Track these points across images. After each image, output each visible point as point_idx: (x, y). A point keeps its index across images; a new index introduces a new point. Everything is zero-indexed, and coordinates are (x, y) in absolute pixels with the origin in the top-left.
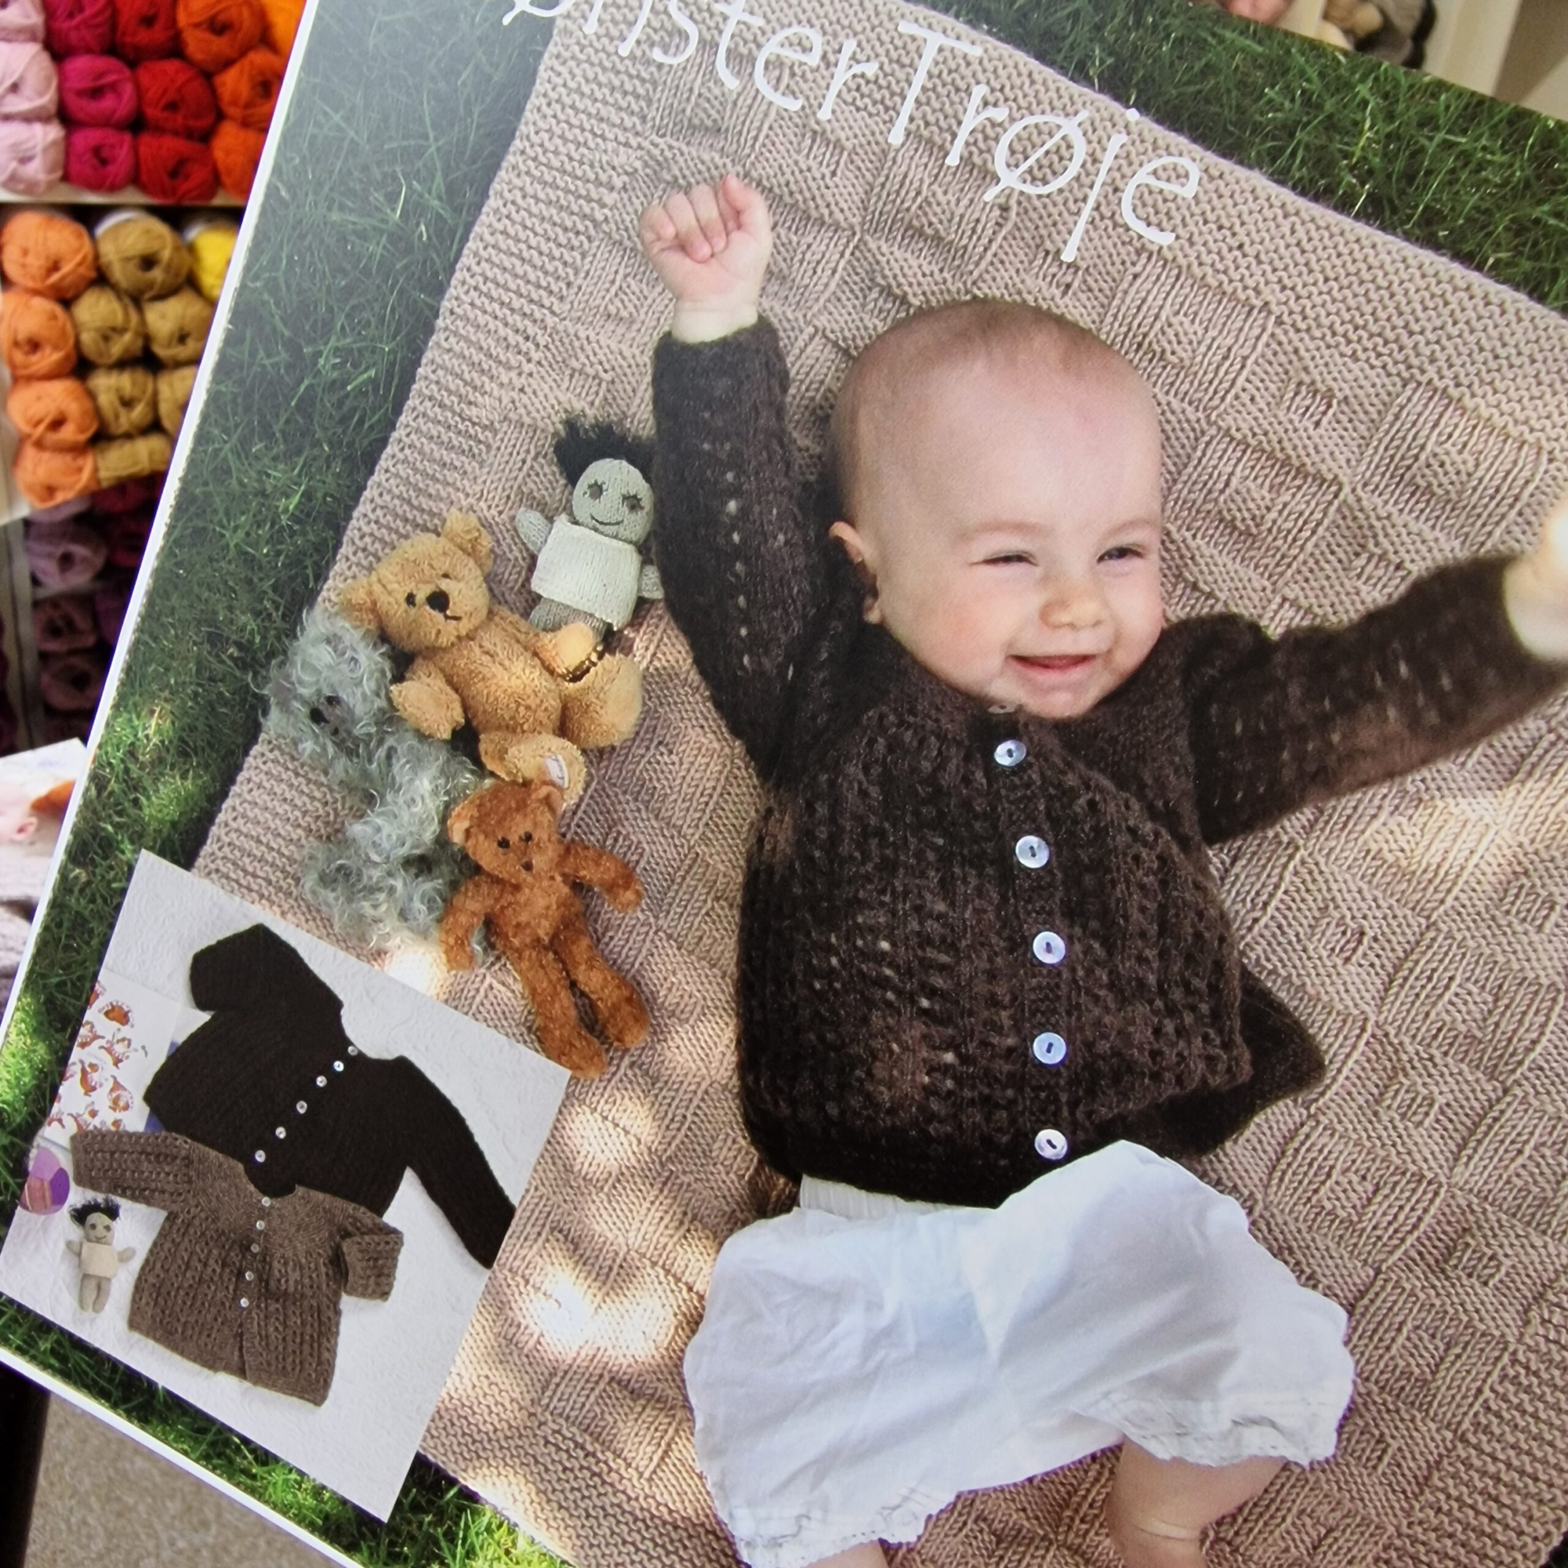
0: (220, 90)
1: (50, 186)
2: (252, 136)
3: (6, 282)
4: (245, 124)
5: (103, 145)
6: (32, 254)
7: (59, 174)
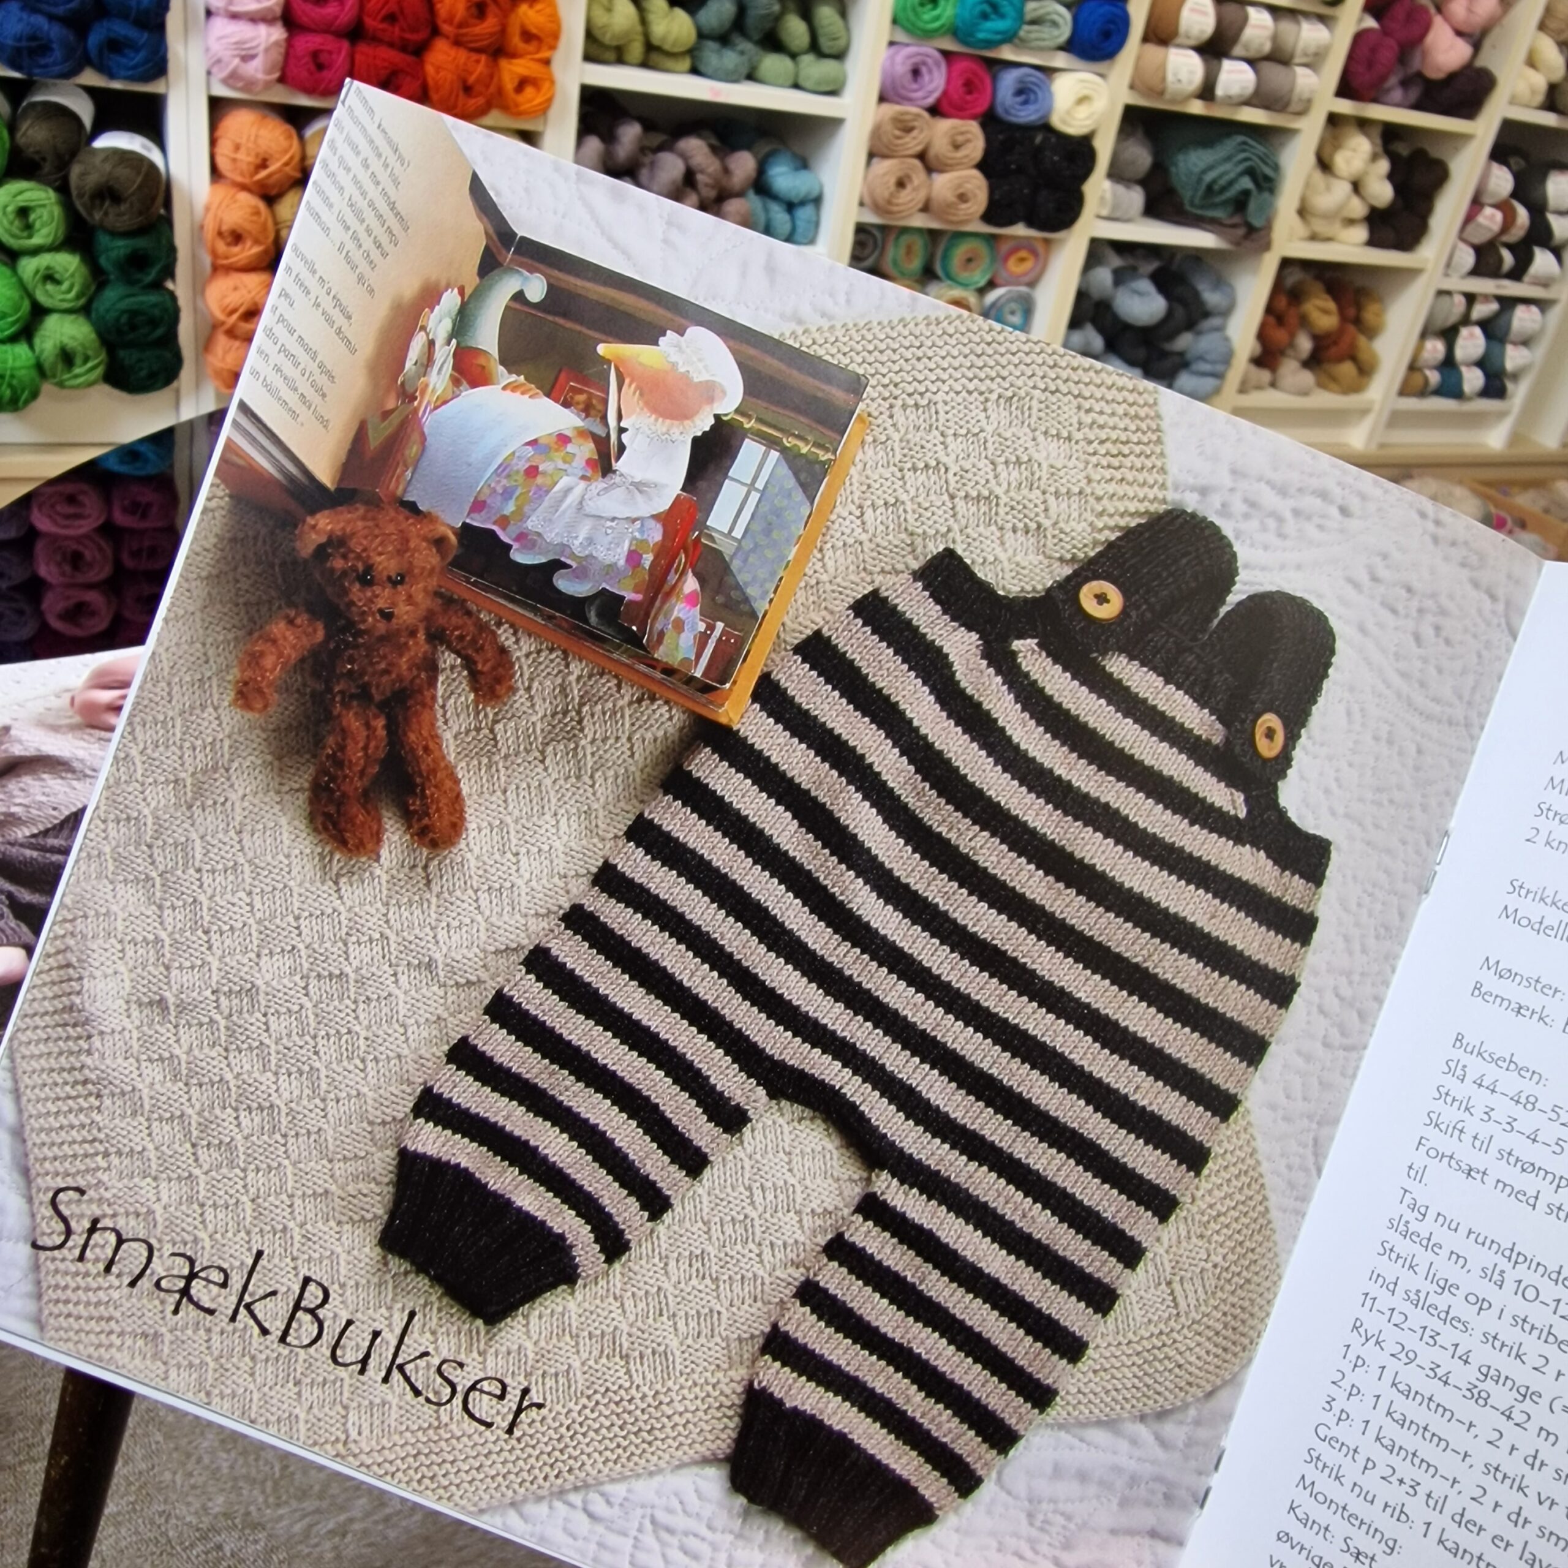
0: (439, 6)
1: (267, 85)
2: (462, 55)
3: (215, 172)
4: (457, 43)
5: (321, 51)
6: (243, 150)
7: (277, 75)
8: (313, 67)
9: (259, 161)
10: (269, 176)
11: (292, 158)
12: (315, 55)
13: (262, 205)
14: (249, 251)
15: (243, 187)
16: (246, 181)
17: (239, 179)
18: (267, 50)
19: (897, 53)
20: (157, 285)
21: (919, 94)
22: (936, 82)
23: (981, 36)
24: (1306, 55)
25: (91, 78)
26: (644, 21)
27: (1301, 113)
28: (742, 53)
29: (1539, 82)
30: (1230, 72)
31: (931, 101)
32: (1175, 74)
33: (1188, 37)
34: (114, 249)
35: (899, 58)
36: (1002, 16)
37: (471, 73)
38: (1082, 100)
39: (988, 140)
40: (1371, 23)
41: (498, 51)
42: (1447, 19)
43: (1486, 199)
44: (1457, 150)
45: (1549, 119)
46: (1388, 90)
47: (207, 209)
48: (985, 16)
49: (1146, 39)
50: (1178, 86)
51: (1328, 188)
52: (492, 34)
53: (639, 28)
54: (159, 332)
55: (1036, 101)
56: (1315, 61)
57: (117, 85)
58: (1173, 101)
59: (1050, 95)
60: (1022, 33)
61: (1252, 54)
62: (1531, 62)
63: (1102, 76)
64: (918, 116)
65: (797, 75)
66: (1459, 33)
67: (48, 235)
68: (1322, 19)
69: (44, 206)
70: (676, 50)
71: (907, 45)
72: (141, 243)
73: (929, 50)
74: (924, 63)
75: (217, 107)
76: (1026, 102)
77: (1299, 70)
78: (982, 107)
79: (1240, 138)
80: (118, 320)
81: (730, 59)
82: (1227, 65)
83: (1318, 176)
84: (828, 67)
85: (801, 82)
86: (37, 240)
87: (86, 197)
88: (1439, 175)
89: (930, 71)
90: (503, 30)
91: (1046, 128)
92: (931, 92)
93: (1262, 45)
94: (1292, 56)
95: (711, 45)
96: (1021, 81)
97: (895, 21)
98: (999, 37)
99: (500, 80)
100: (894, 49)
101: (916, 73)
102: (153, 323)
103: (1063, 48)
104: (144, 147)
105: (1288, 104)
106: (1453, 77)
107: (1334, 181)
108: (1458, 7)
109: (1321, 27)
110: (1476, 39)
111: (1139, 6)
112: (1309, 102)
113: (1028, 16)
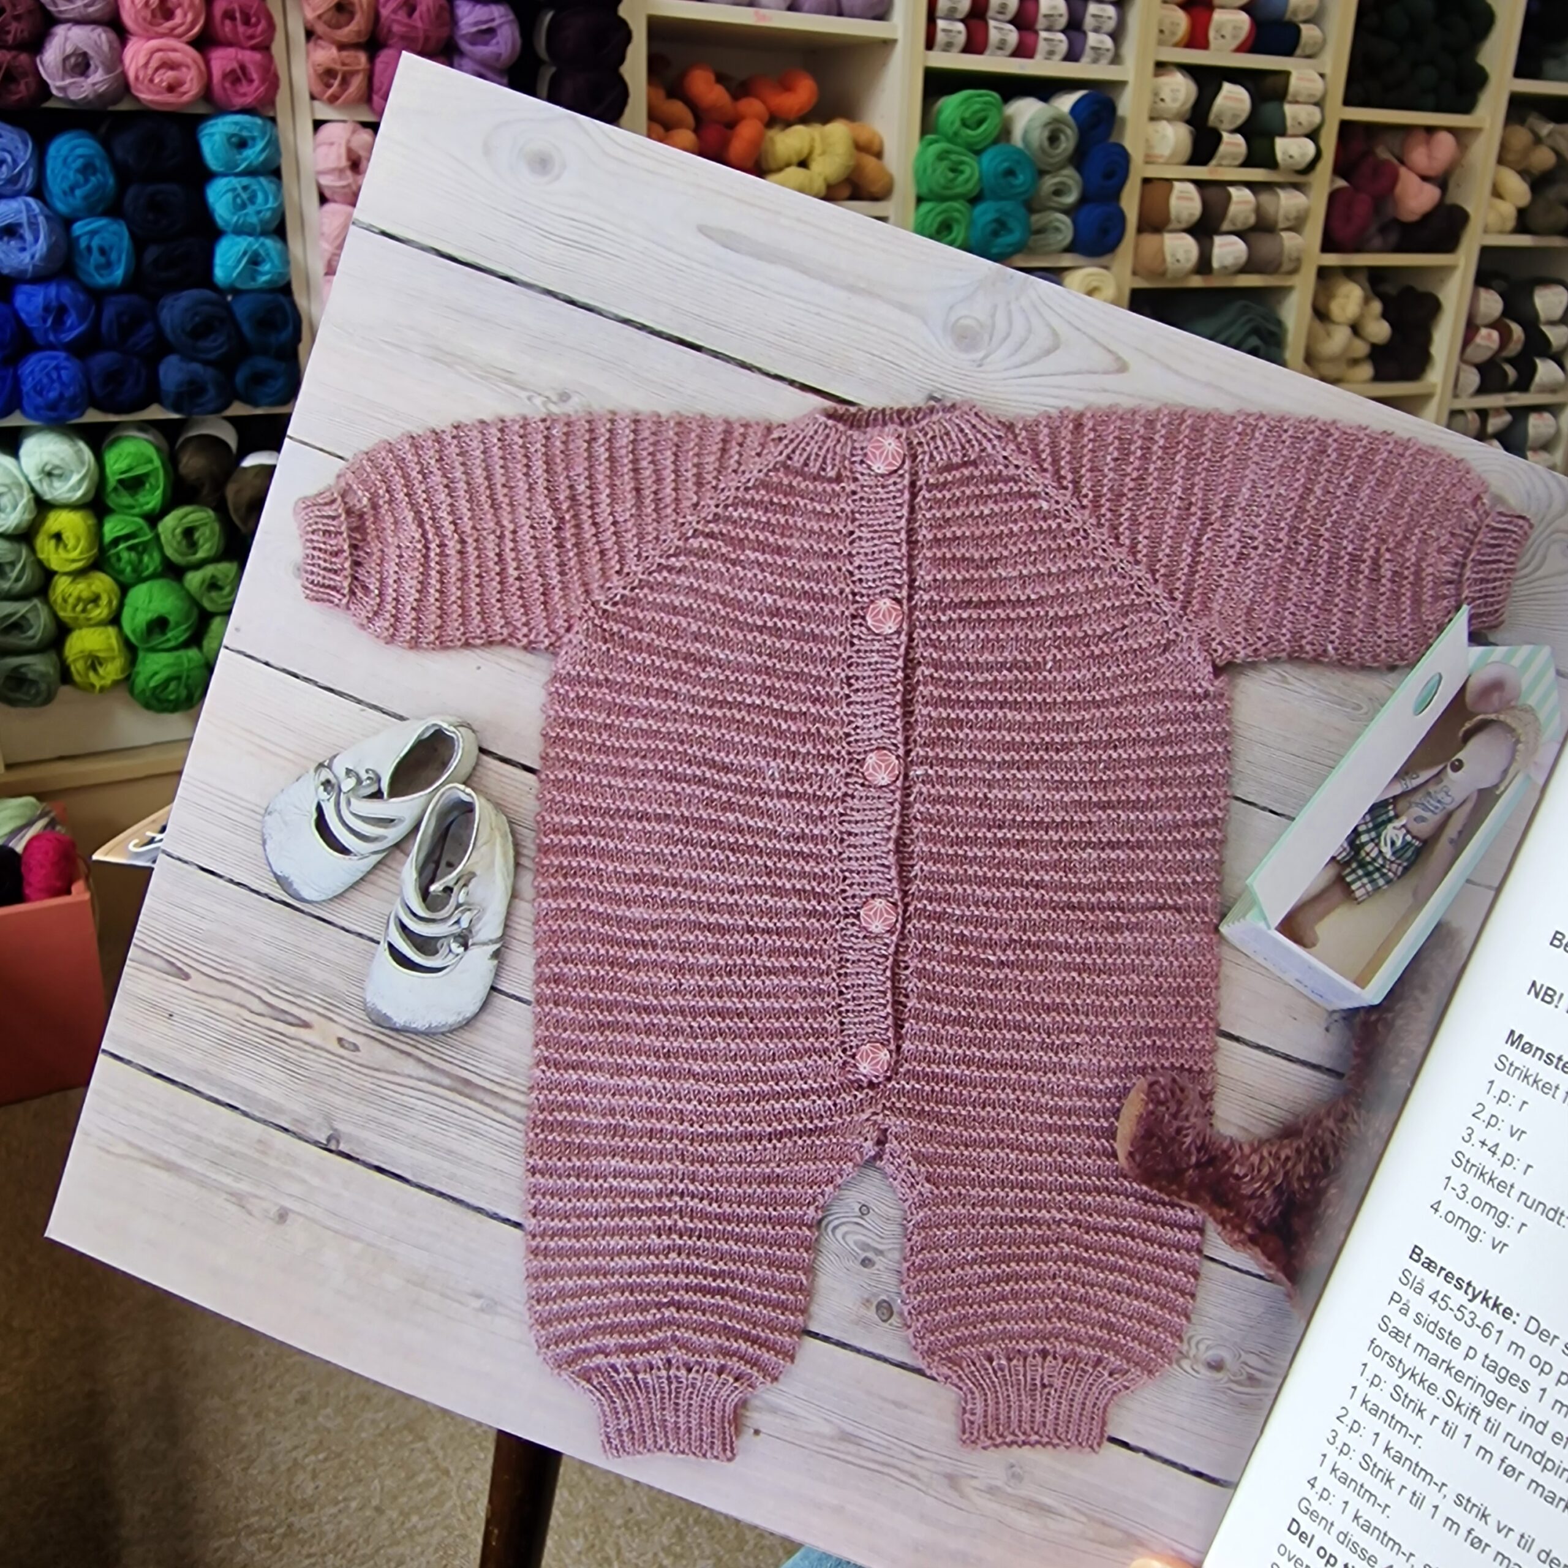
23: (995, 250)
24: (1288, 219)
25: (238, 409)
27: (1294, 271)
29: (1507, 210)
30: (1221, 246)
32: (1173, 255)
33: (1179, 222)
36: (1010, 231)
38: (1091, 291)
40: (1341, 183)
42: (1410, 169)
43: (1479, 321)
44: (1442, 281)
45: (1524, 240)
46: (1370, 239)
48: (995, 234)
49: (1140, 230)
50: (1178, 265)
51: (1329, 334)
56: (1297, 226)
57: (259, 411)
58: (1175, 279)
60: (1030, 243)
61: (1239, 226)
62: (1496, 193)
63: (1106, 268)
66: (1425, 178)
67: (211, 549)
68: (1296, 186)
69: (205, 524)
77: (1284, 234)
79: (1239, 304)
82: (1218, 240)
83: (1317, 324)
86: (201, 555)
87: (241, 511)
88: (1428, 307)
93: (1247, 218)
94: (1276, 223)
98: (1010, 249)
103: (1068, 250)
105: (1280, 265)
106: (1427, 217)
107: (1332, 327)
108: (1419, 156)
109: (1297, 193)
110: (1442, 182)
111: (1130, 202)
112: (1299, 260)
113: (1035, 227)
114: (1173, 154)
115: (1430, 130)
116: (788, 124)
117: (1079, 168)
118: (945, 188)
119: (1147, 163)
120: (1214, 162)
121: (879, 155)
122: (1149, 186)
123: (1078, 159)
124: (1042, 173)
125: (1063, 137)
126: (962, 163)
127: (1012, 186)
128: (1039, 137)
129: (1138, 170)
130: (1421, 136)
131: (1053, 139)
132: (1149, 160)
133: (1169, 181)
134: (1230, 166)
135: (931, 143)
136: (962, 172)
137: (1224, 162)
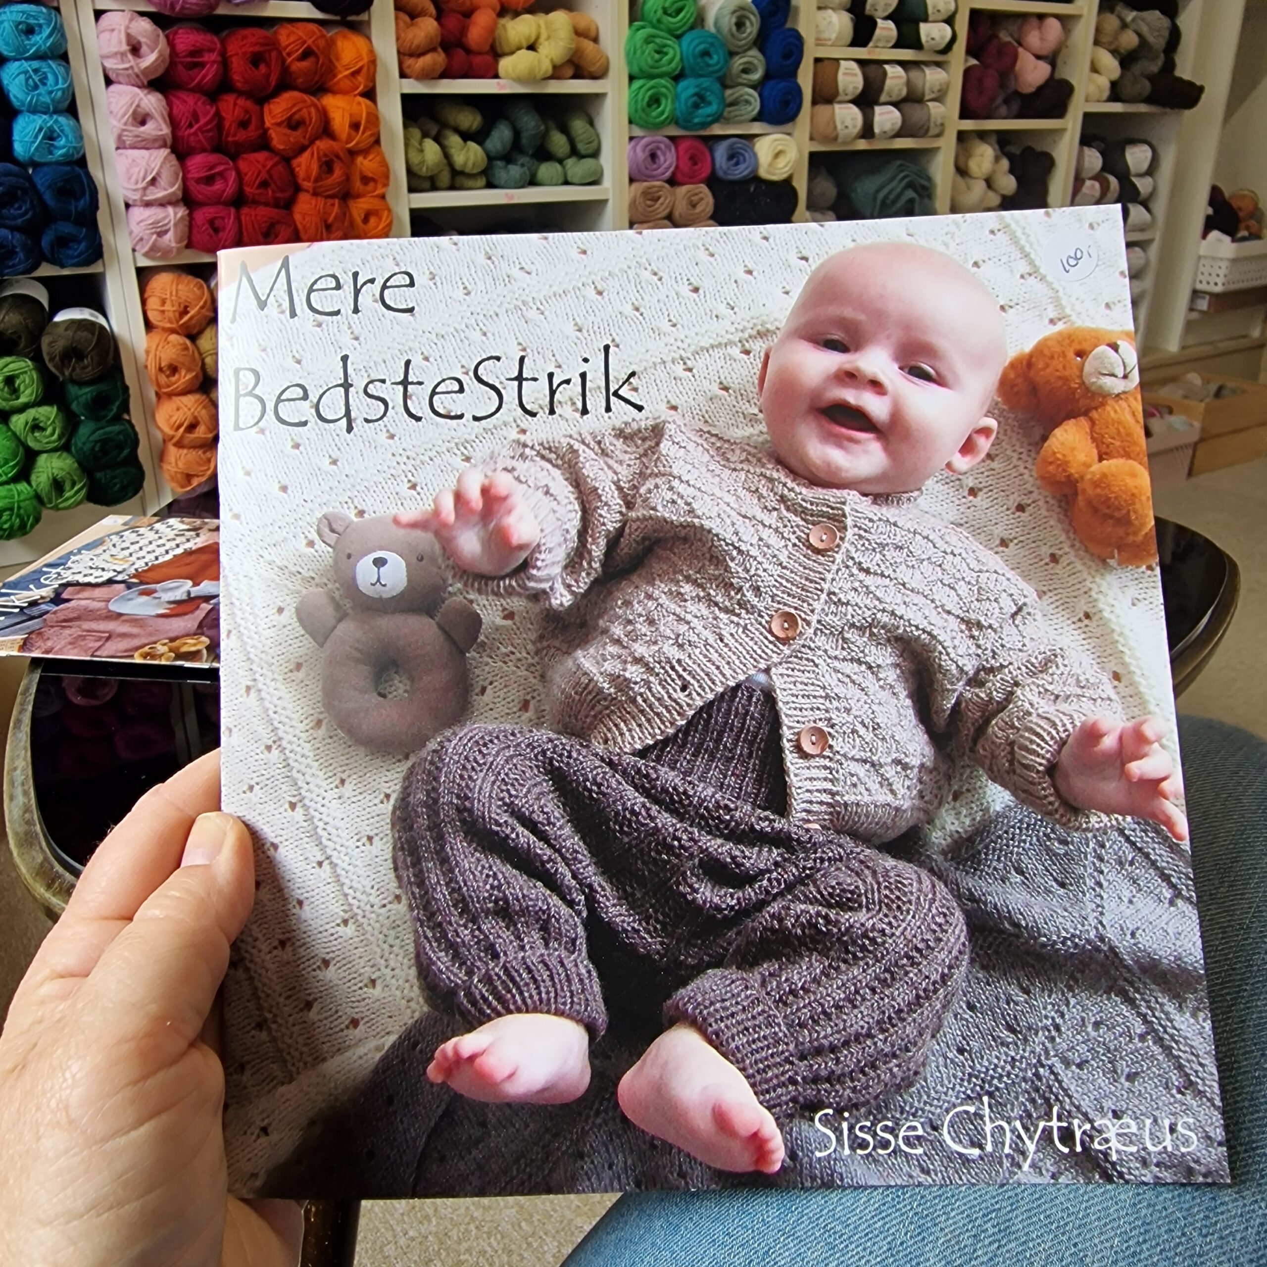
0: (297, 169)
1: (179, 252)
2: (321, 202)
3: (149, 326)
4: (315, 194)
5: (216, 218)
6: (168, 302)
7: (185, 243)
8: (211, 231)
9: (182, 309)
10: (191, 318)
11: (205, 303)
12: (211, 222)
13: (188, 342)
14: (184, 378)
15: (172, 331)
16: (174, 326)
17: (168, 325)
18: (175, 225)
19: (637, 144)
20: (118, 419)
21: (660, 171)
22: (668, 160)
23: (696, 120)
24: (933, 92)
25: (46, 270)
26: (447, 156)
27: (939, 135)
28: (523, 165)
29: (1103, 82)
30: (880, 114)
31: (668, 174)
32: (843, 123)
33: (846, 94)
34: (80, 395)
35: (639, 149)
36: (709, 104)
37: (330, 215)
38: (777, 155)
39: (715, 196)
40: (973, 62)
41: (346, 195)
42: (1026, 49)
43: (1084, 175)
44: (1055, 142)
45: (1117, 107)
46: (998, 107)
47: (148, 352)
48: (696, 106)
49: (814, 103)
50: (846, 131)
51: (969, 188)
52: (339, 183)
53: (445, 161)
54: (126, 452)
55: (745, 160)
56: (940, 97)
57: (66, 272)
58: (845, 143)
59: (755, 155)
60: (725, 114)
61: (895, 98)
62: (1094, 69)
63: (789, 134)
64: (662, 187)
65: (565, 175)
66: (1038, 57)
67: (32, 394)
68: (938, 64)
69: (26, 372)
70: (475, 171)
71: (643, 137)
72: (103, 387)
73: (659, 137)
74: (659, 148)
75: (144, 275)
76: (737, 164)
77: (930, 104)
78: (706, 173)
79: (899, 162)
80: (93, 448)
81: (515, 171)
82: (878, 109)
83: (959, 179)
84: (589, 163)
85: (569, 179)
86: (23, 399)
87: (57, 358)
88: (1047, 163)
89: (664, 154)
90: (348, 178)
91: (756, 179)
92: (668, 168)
93: (900, 91)
94: (923, 95)
95: (500, 163)
96: (731, 147)
97: (630, 122)
98: (710, 119)
99: (351, 216)
100: (633, 143)
101: (653, 156)
102: (120, 447)
103: (755, 120)
104: (92, 315)
105: (928, 130)
106: (1041, 89)
107: (972, 182)
108: (1033, 38)
109: (939, 70)
110: (1052, 59)
111: (805, 78)
112: (942, 125)
113: (728, 101)
114: (837, 39)
115: (1041, 17)
116: (516, 14)
117: (762, 50)
118: (652, 67)
119: (817, 45)
120: (871, 44)
121: (596, 40)
122: (819, 65)
123: (761, 42)
124: (732, 54)
125: (748, 24)
126: (665, 46)
127: (709, 65)
128: (728, 23)
129: (810, 52)
130: (1034, 22)
131: (740, 25)
132: (820, 42)
133: (837, 60)
134: (884, 47)
135: (638, 30)
136: (666, 54)
137: (880, 44)
